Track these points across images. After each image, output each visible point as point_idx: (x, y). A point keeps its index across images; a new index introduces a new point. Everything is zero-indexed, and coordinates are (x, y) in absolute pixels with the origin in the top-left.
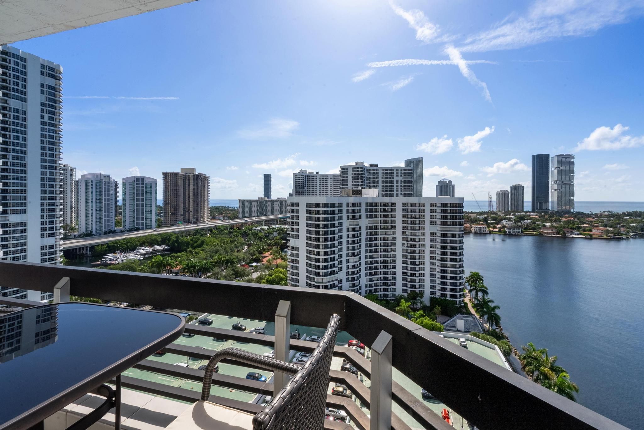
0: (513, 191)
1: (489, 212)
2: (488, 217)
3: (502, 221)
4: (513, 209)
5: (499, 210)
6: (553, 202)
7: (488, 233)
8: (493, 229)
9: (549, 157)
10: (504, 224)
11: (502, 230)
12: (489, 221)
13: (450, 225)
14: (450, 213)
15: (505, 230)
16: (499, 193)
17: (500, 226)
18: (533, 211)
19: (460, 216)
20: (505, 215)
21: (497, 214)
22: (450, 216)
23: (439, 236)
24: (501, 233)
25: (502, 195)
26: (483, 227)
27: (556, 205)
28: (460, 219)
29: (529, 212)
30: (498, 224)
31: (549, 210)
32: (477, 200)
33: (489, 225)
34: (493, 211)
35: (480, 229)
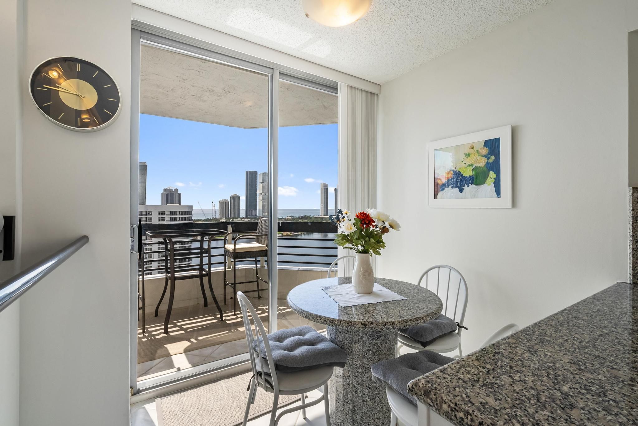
0: (232, 201)
1: (212, 219)
4: (232, 216)
5: (221, 216)
6: (259, 210)
9: (257, 174)
14: (179, 221)
16: (221, 202)
18: (246, 217)
21: (219, 220)
25: (223, 204)
27: (261, 212)
29: (244, 218)
31: (257, 216)
32: (202, 208)
34: (216, 218)
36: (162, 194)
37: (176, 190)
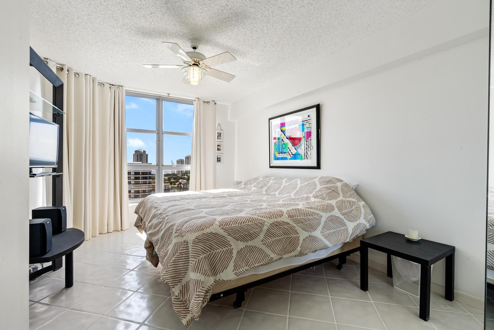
1: (172, 174)
2: (171, 177)
3: (180, 180)
5: (178, 172)
7: (171, 188)
8: (173, 186)
10: (181, 182)
11: (179, 186)
12: (172, 180)
13: (142, 184)
14: (142, 175)
15: (181, 186)
16: (178, 161)
17: (178, 183)
19: (149, 177)
20: (182, 176)
21: (177, 175)
22: (142, 177)
23: (133, 193)
24: (179, 188)
26: (168, 184)
28: (149, 179)
30: (177, 182)
33: (171, 183)
34: (174, 173)
35: (165, 186)
36: (134, 154)
37: (144, 152)
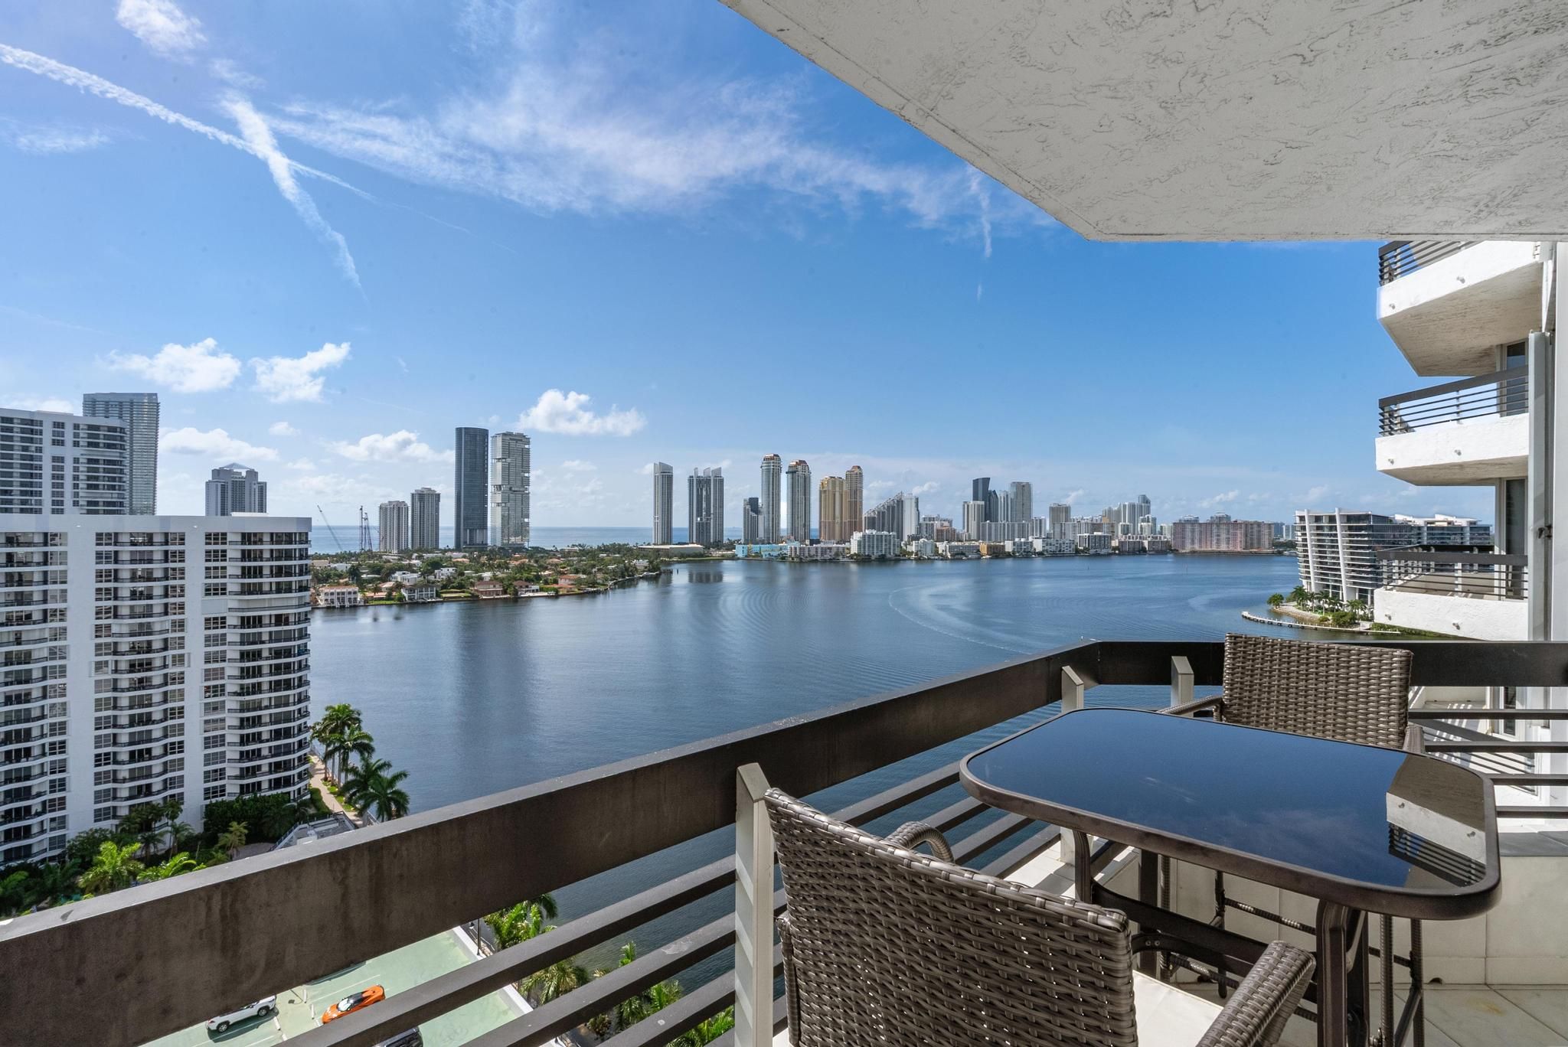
0: (418, 505)
1: (361, 554)
2: (359, 565)
3: (394, 573)
4: (417, 546)
5: (386, 548)
6: (494, 529)
7: (362, 604)
8: (372, 594)
9: (487, 435)
10: (399, 580)
11: (394, 594)
12: (364, 576)
13: (270, 592)
14: (271, 558)
15: (401, 594)
16: (386, 509)
17: (388, 585)
18: (458, 548)
19: (301, 566)
20: (399, 560)
21: (381, 557)
22: (272, 567)
23: (235, 627)
24: (392, 602)
25: (391, 512)
26: (350, 590)
27: (499, 535)
28: (300, 575)
29: (450, 550)
30: (384, 581)
31: (486, 544)
32: (330, 525)
33: (362, 585)
34: (370, 551)
35: (340, 596)
36: (208, 484)
37: (252, 474)
